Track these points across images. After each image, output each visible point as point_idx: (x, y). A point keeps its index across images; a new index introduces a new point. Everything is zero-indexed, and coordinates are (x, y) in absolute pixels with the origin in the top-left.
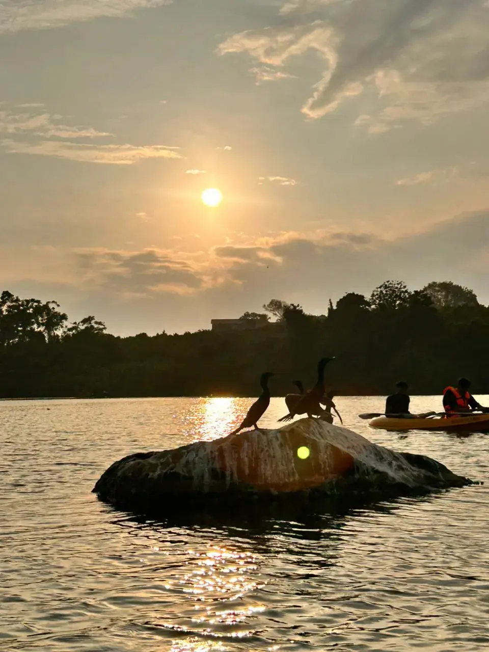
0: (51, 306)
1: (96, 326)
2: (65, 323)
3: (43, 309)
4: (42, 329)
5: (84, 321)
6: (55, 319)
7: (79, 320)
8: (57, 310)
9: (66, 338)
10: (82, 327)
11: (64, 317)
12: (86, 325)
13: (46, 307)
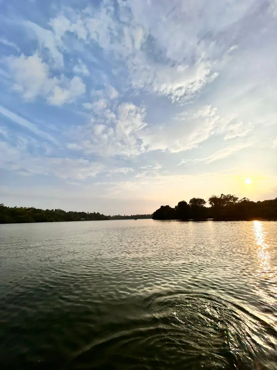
0: (234, 196)
1: (247, 200)
2: (238, 199)
3: (231, 197)
4: (232, 201)
5: (243, 199)
6: (236, 199)
7: (242, 198)
8: (236, 197)
9: (239, 203)
10: (243, 200)
11: (237, 198)
12: (244, 200)
13: (232, 196)
